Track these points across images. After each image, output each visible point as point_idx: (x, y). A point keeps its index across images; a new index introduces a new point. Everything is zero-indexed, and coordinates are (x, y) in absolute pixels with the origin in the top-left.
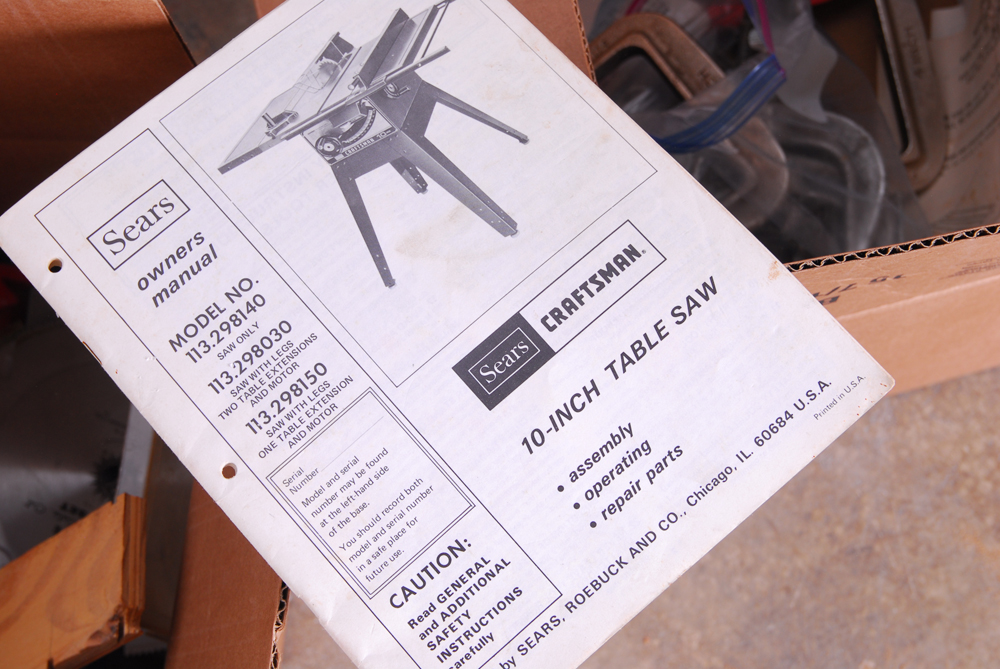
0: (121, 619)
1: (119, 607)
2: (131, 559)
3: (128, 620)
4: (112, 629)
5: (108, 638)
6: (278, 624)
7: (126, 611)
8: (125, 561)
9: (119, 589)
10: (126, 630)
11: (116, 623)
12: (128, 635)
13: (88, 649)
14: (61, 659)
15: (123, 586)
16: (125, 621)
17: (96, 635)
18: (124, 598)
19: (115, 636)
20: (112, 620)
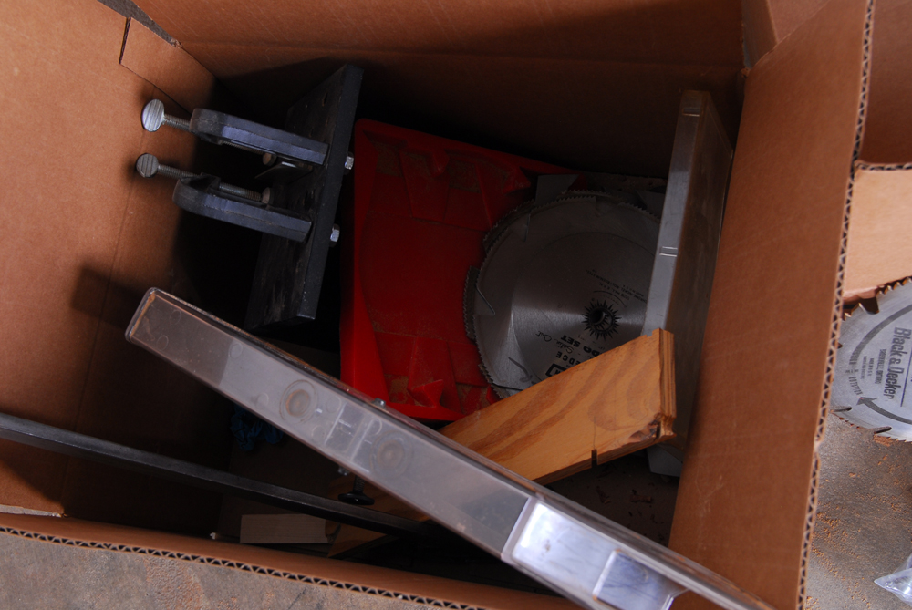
0: (659, 423)
1: (659, 414)
2: (665, 378)
3: (664, 424)
4: (651, 430)
5: (648, 437)
6: (818, 436)
7: (663, 418)
8: (661, 380)
9: (658, 401)
10: (663, 432)
11: (656, 427)
12: (665, 436)
13: (629, 444)
14: (605, 451)
15: (661, 399)
16: (662, 425)
17: (638, 434)
18: (662, 408)
19: (654, 436)
20: (652, 424)
